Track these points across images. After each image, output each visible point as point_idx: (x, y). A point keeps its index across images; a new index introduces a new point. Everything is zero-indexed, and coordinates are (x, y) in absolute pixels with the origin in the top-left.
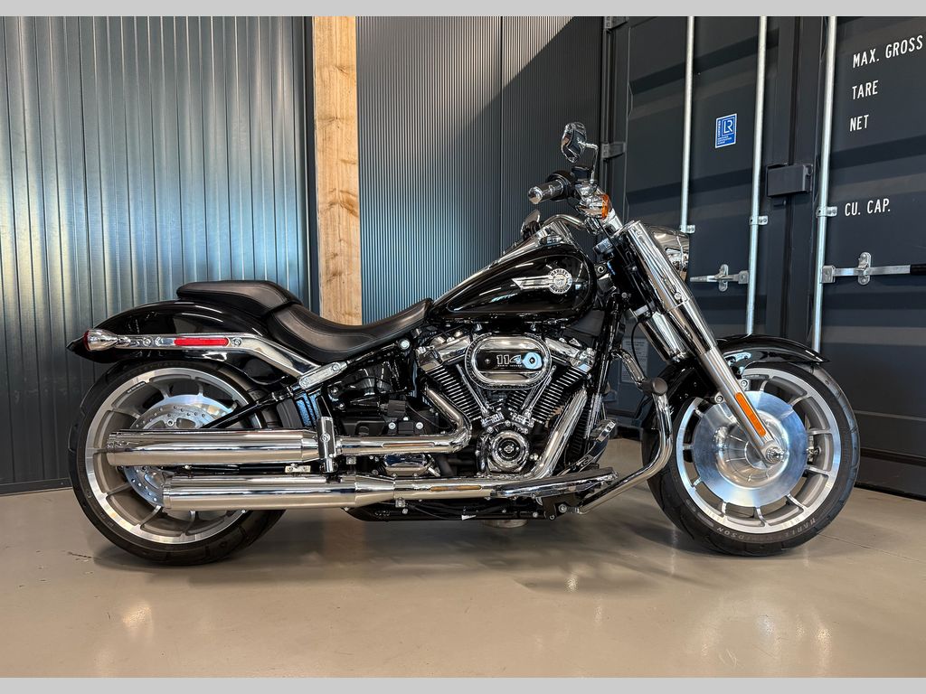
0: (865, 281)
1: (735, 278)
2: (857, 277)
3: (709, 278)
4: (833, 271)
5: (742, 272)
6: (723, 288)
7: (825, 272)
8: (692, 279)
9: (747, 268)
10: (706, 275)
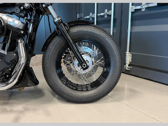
0: (143, 10)
1: (108, 13)
2: (141, 9)
3: (102, 14)
4: (134, 7)
5: (110, 11)
6: (106, 17)
7: (132, 8)
8: (98, 15)
9: (111, 9)
10: (101, 13)
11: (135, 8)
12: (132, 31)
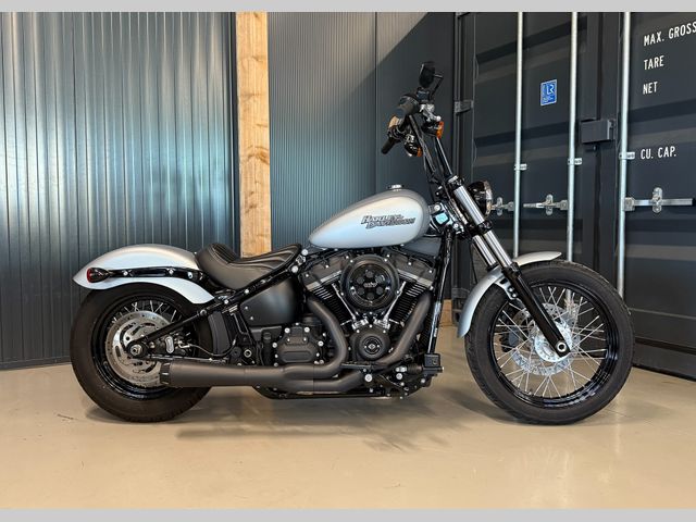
0: (657, 210)
1: (557, 205)
2: (651, 207)
3: (538, 205)
5: (563, 201)
6: (549, 213)
7: (626, 202)
8: (525, 205)
9: (567, 198)
10: (536, 202)
11: (634, 202)
12: (629, 256)
